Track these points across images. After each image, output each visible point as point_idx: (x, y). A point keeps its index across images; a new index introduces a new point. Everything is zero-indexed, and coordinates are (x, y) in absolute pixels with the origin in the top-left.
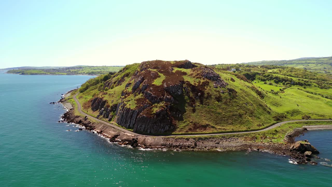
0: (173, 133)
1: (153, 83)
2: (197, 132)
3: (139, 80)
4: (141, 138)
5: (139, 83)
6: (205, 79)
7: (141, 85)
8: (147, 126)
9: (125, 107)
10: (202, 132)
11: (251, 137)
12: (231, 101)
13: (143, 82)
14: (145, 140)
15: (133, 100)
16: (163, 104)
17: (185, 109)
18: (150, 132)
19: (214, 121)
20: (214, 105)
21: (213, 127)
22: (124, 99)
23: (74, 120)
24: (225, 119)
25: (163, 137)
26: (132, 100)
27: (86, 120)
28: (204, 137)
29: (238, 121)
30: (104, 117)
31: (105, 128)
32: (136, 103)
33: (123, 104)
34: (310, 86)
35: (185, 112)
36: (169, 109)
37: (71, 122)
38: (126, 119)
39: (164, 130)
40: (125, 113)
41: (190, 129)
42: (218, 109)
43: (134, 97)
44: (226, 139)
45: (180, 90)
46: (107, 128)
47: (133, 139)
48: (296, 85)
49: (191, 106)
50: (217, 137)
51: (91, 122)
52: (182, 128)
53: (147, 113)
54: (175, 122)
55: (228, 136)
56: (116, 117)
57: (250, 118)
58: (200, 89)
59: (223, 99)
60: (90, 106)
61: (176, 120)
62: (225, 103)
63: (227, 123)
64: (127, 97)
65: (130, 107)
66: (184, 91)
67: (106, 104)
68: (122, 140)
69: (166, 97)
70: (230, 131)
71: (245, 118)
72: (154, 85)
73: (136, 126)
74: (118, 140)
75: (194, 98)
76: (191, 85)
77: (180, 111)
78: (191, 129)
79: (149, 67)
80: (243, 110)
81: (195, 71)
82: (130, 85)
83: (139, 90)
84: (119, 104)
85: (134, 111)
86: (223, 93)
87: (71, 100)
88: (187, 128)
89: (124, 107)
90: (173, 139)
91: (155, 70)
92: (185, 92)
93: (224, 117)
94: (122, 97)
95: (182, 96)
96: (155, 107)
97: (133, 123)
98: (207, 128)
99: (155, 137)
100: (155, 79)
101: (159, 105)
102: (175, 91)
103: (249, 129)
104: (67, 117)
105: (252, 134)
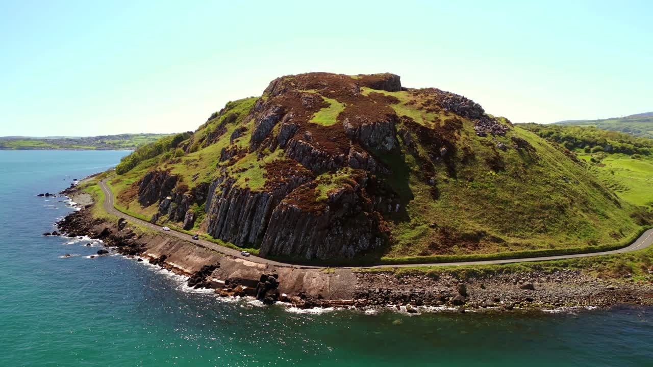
0: (384, 258)
1: (311, 121)
2: (454, 253)
3: (269, 115)
4: (288, 273)
5: (271, 122)
6: (450, 114)
7: (276, 128)
8: (305, 236)
9: (234, 185)
10: (468, 253)
11: (614, 266)
12: (528, 171)
13: (281, 119)
14: (300, 278)
15: (256, 168)
16: (346, 173)
17: (410, 190)
18: (314, 256)
19: (496, 223)
20: (487, 178)
21: (498, 241)
22: (230, 168)
23: (90, 230)
24: (525, 216)
25: (357, 269)
26: (252, 167)
27: (122, 229)
28: (481, 270)
29: (558, 223)
30: (171, 218)
31: (173, 248)
32: (265, 176)
33: (225, 180)
34: (647, 155)
35: (412, 197)
36: (366, 188)
37: (79, 235)
38: (236, 222)
39: (355, 248)
40: (234, 202)
41: (433, 246)
42: (499, 189)
43: (258, 160)
44: (547, 274)
45: (389, 139)
46: (181, 246)
47: (264, 278)
48: (615, 154)
49: (427, 180)
50: (519, 269)
51: (134, 232)
52: (411, 242)
53: (302, 199)
54: (386, 226)
55: (549, 265)
56: (207, 218)
57: (585, 215)
58: (444, 137)
59: (507, 164)
60: (135, 194)
61: (388, 222)
62: (515, 175)
63: (532, 228)
64: (236, 161)
65: (249, 186)
66: (400, 141)
67: (178, 185)
68: (227, 282)
69: (354, 155)
70: (547, 251)
71: (575, 215)
72: (314, 125)
73: (268, 238)
74: (214, 280)
75: (429, 159)
76: (418, 125)
77: (395, 194)
78: (438, 246)
79: (292, 87)
80: (562, 193)
81: (419, 95)
82: (245, 133)
83: (271, 140)
84: (215, 181)
85: (261, 196)
86: (504, 149)
87: (93, 188)
88: (424, 244)
89: (228, 188)
90: (390, 277)
91: (313, 91)
92: (405, 144)
93: (520, 211)
94: (221, 164)
95: (396, 153)
96: (324, 182)
97: (259, 231)
98: (482, 242)
99: (332, 270)
100: (317, 112)
101: (334, 178)
102: (376, 139)
103: (594, 244)
104: (72, 224)
105: (613, 257)
